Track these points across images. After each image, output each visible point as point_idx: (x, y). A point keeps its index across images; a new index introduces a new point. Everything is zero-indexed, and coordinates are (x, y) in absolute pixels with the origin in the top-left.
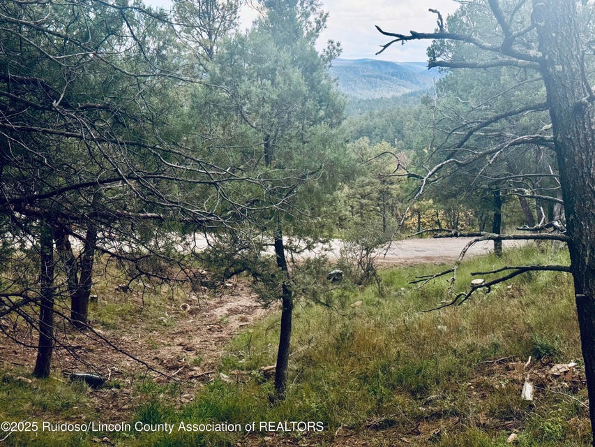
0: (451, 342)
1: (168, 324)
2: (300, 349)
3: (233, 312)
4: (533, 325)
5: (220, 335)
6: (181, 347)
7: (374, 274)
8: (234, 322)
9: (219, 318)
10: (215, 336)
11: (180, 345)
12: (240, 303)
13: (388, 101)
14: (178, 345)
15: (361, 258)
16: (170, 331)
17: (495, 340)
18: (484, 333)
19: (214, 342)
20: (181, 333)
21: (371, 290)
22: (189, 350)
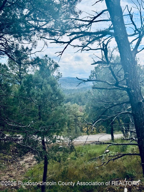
0: (100, 173)
1: (4, 167)
2: (50, 176)
3: (26, 162)
4: (126, 167)
5: (22, 171)
6: (9, 176)
7: (74, 148)
8: (27, 166)
9: (22, 164)
10: (20, 171)
12: (29, 159)
13: (76, 90)
14: (7, 175)
16: (5, 170)
17: (114, 173)
19: (20, 173)
20: (9, 170)
22: (11, 177)
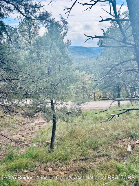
0: (105, 133)
1: (16, 128)
2: (58, 136)
3: (37, 124)
4: (130, 128)
5: (33, 132)
7: (81, 112)
8: (37, 127)
9: (32, 126)
10: (31, 132)
11: (20, 135)
12: (39, 121)
15: (77, 107)
16: (17, 130)
17: (119, 132)
18: (115, 130)
19: (31, 134)
20: (20, 131)
21: (80, 117)
22: (23, 136)
